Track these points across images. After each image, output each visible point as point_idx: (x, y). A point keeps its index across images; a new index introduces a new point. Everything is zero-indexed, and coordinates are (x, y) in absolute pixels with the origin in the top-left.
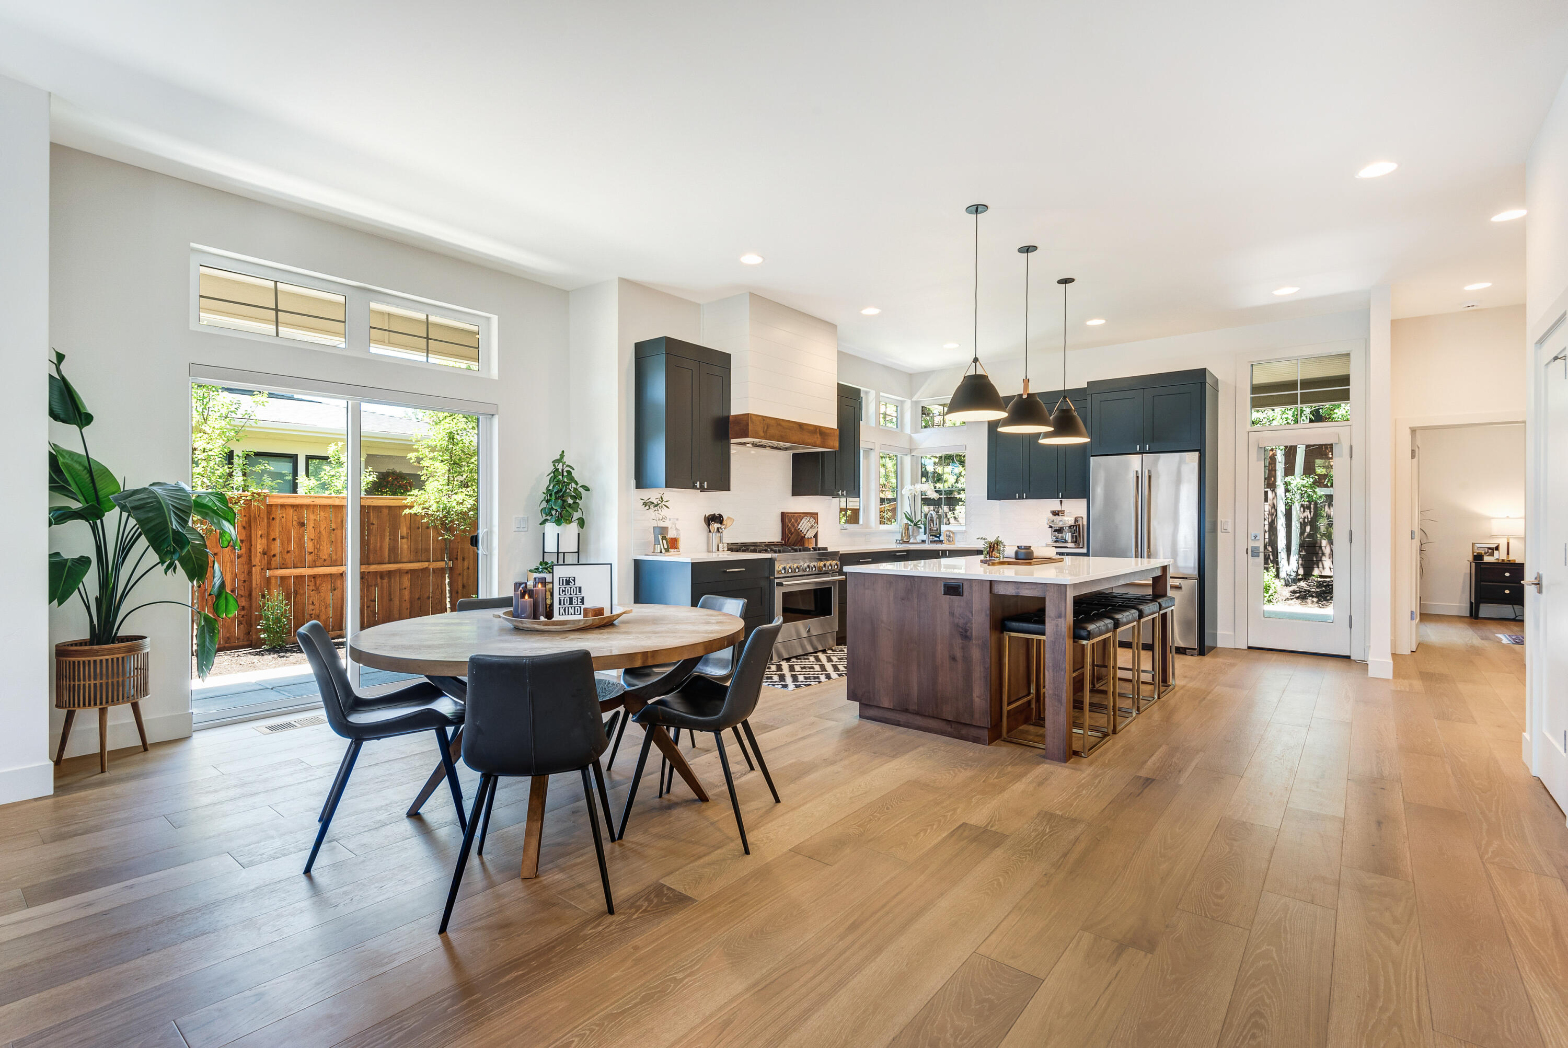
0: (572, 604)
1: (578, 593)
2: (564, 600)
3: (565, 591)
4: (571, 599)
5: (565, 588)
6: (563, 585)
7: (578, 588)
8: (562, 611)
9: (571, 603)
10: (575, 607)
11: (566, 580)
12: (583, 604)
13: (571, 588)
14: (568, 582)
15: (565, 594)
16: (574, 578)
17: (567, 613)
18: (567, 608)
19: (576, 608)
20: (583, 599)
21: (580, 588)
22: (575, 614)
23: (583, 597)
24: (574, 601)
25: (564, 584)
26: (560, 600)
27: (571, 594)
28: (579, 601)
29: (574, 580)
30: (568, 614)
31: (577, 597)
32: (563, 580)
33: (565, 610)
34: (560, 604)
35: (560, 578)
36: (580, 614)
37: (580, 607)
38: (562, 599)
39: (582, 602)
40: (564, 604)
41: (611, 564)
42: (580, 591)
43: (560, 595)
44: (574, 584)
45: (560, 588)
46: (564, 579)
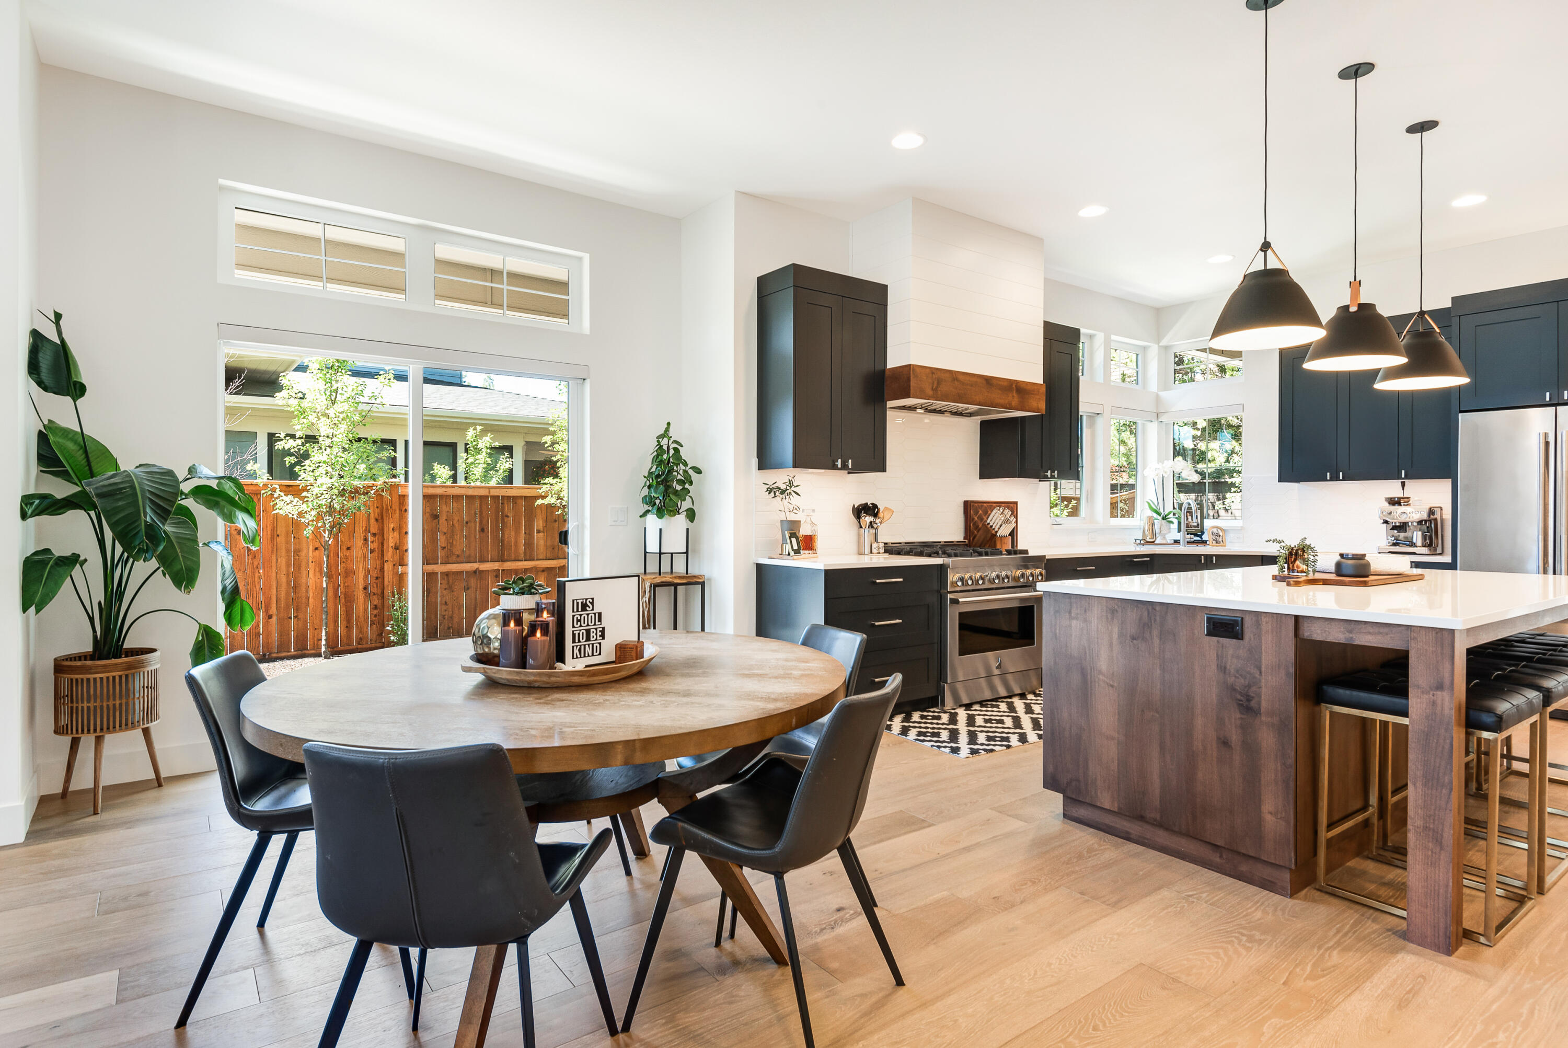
0: (590, 641)
1: (597, 623)
2: (579, 634)
3: (580, 621)
4: (588, 631)
5: (581, 615)
6: (578, 611)
7: (597, 615)
8: (576, 651)
9: (588, 639)
10: (593, 644)
11: (582, 603)
12: (603, 638)
13: (588, 615)
14: (584, 607)
15: (581, 626)
16: (593, 599)
17: (582, 655)
18: (583, 647)
19: (595, 645)
20: (603, 631)
21: (600, 614)
22: (593, 655)
23: (604, 628)
24: (592, 635)
25: (580, 610)
26: (574, 635)
27: (588, 625)
28: (599, 634)
29: (592, 603)
30: (585, 656)
31: (596, 629)
32: (578, 603)
33: (580, 650)
34: (574, 642)
35: (573, 602)
36: (600, 654)
37: (600, 644)
38: (577, 633)
39: (603, 636)
40: (579, 641)
42: (600, 620)
43: (574, 627)
44: (593, 610)
45: (574, 616)
46: (580, 602)
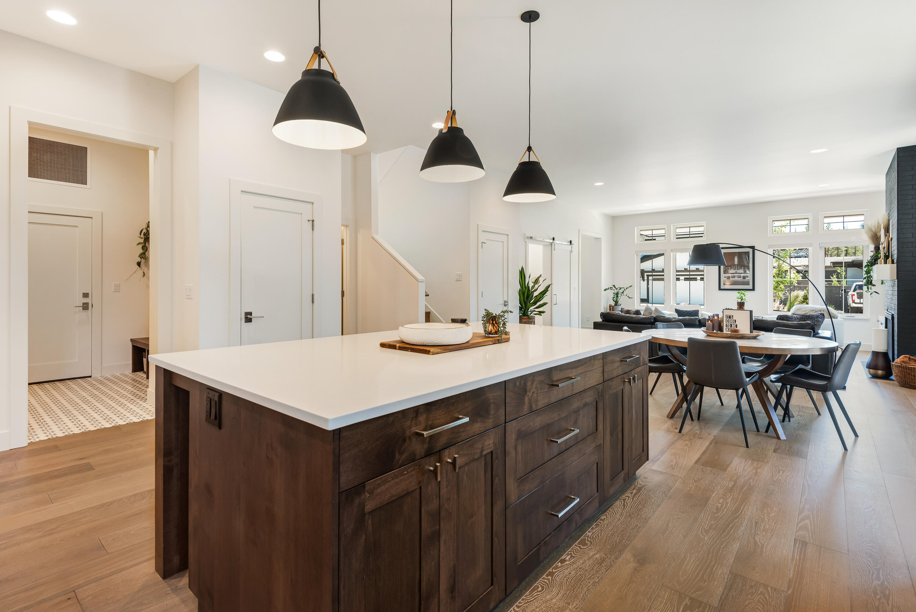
0: (732, 327)
1: (734, 323)
2: (728, 325)
3: (728, 321)
4: (731, 325)
6: (727, 318)
8: (727, 329)
11: (729, 316)
12: (737, 328)
13: (731, 320)
14: (730, 317)
15: (729, 323)
16: (733, 315)
21: (735, 320)
23: (737, 325)
24: (732, 326)
25: (728, 318)
26: (726, 325)
27: (731, 323)
28: (735, 326)
29: (733, 317)
31: (734, 324)
32: (727, 316)
33: (728, 329)
34: (726, 327)
35: (726, 315)
38: (727, 324)
40: (728, 327)
41: (750, 311)
42: (735, 322)
43: (726, 322)
45: (726, 320)
46: (728, 316)
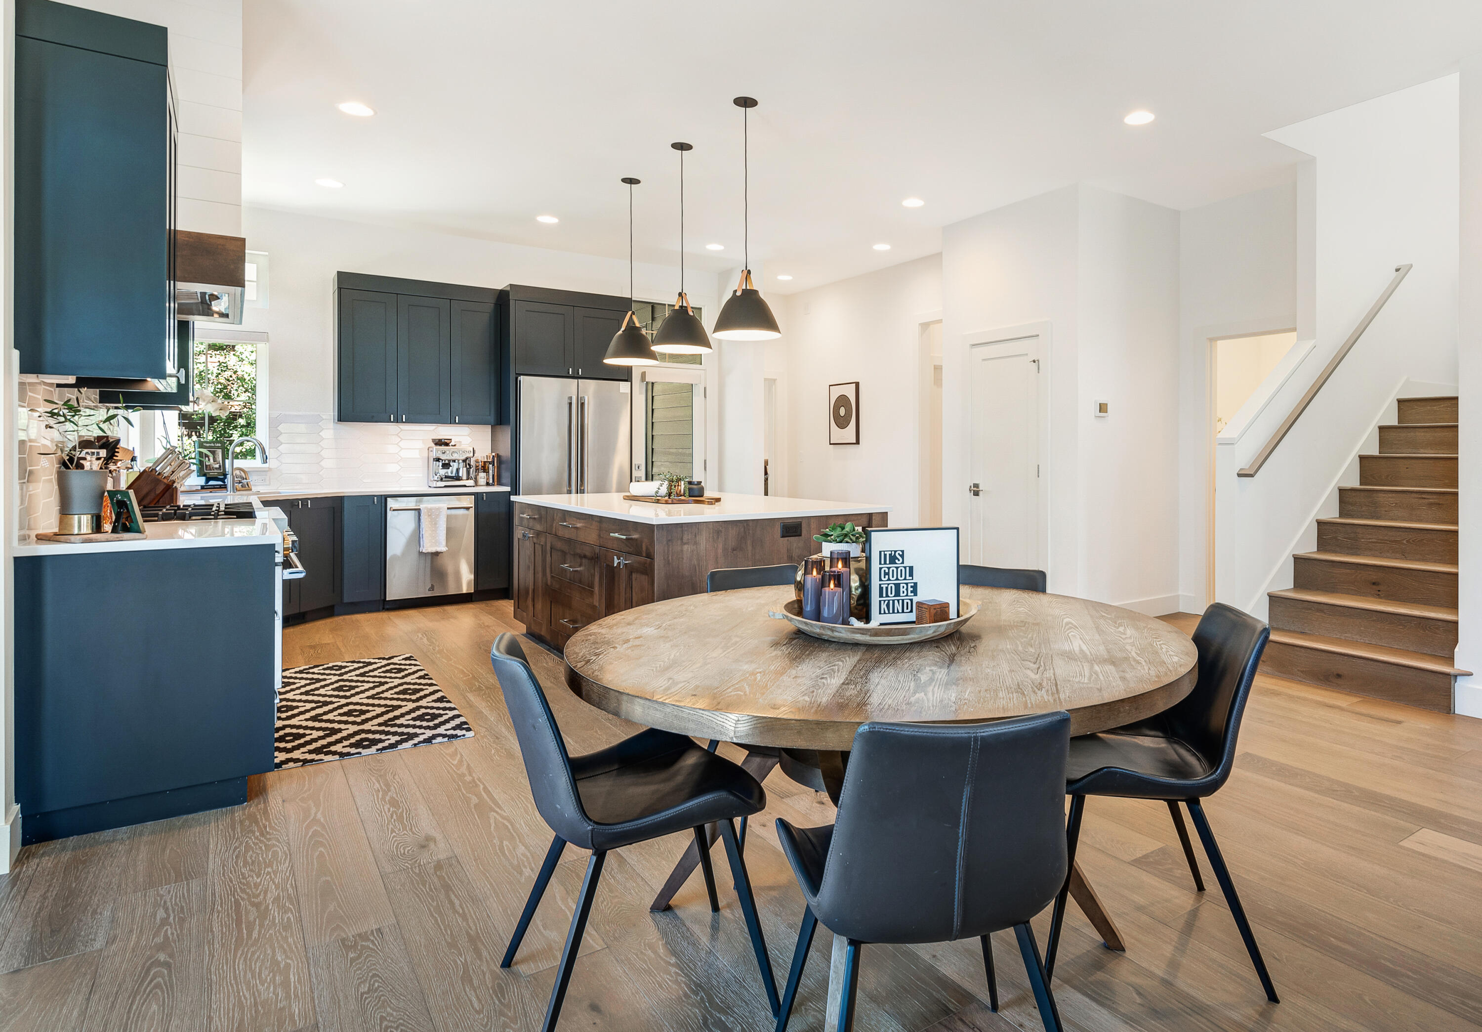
0: (900, 595)
1: (908, 577)
2: (887, 588)
3: (888, 574)
4: (897, 586)
5: (889, 568)
6: (885, 563)
7: (908, 568)
8: (884, 606)
9: (897, 594)
10: (903, 600)
11: (890, 555)
12: (916, 595)
13: (897, 568)
14: (893, 559)
15: (889, 579)
16: (903, 551)
17: (891, 612)
18: (891, 602)
19: (905, 601)
20: (915, 586)
21: (911, 568)
22: (903, 612)
23: (916, 584)
24: (902, 590)
25: (888, 562)
26: (881, 589)
27: (897, 579)
28: (910, 589)
29: (902, 556)
30: (893, 612)
31: (907, 584)
32: (885, 555)
33: (888, 606)
34: (881, 595)
35: (880, 552)
36: (911, 611)
37: (911, 600)
38: (884, 586)
39: (915, 591)
40: (887, 596)
41: (958, 529)
42: (911, 574)
43: (881, 580)
44: (903, 563)
45: (881, 569)
46: (888, 553)
